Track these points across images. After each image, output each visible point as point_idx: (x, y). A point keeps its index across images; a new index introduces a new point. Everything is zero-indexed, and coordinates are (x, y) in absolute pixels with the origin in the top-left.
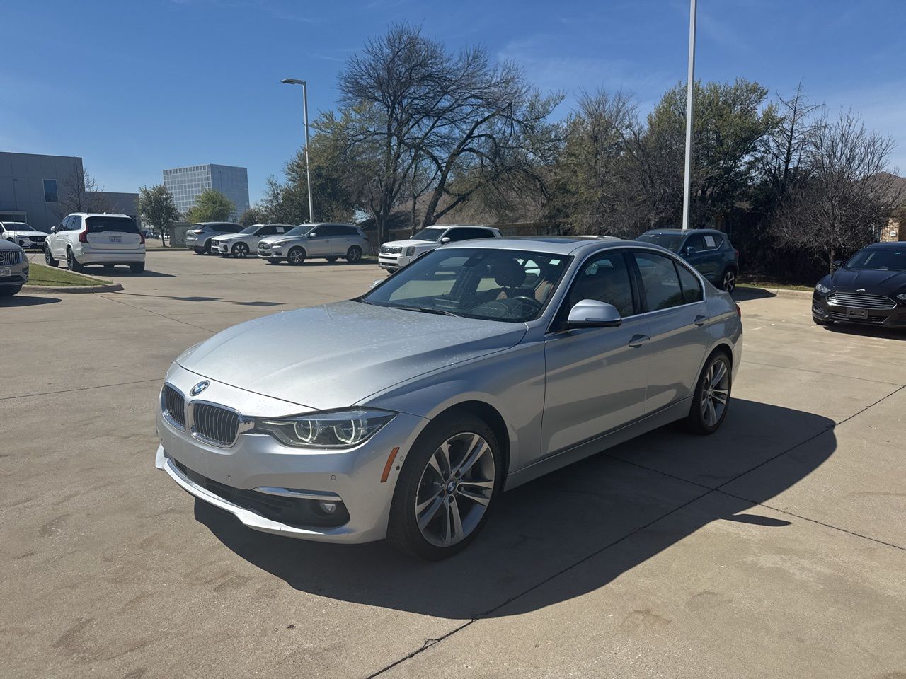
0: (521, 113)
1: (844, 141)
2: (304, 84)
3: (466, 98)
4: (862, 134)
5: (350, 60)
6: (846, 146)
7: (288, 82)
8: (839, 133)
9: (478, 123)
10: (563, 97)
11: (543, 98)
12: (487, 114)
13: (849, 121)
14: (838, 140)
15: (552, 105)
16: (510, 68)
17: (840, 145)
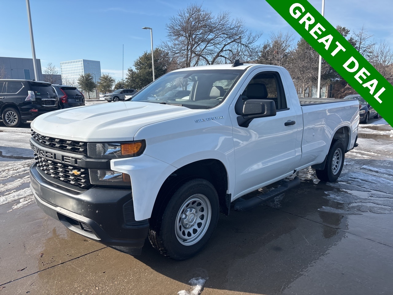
0: (244, 41)
1: (382, 54)
2: (151, 29)
3: (220, 34)
4: (389, 51)
5: (171, 18)
6: (383, 56)
7: (145, 28)
8: (380, 51)
9: (225, 45)
10: (262, 34)
11: (254, 35)
12: (229, 41)
13: (384, 46)
14: (380, 53)
15: (257, 37)
16: (239, 21)
17: (380, 55)
